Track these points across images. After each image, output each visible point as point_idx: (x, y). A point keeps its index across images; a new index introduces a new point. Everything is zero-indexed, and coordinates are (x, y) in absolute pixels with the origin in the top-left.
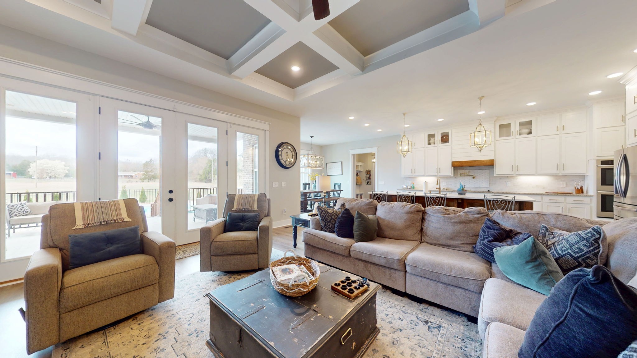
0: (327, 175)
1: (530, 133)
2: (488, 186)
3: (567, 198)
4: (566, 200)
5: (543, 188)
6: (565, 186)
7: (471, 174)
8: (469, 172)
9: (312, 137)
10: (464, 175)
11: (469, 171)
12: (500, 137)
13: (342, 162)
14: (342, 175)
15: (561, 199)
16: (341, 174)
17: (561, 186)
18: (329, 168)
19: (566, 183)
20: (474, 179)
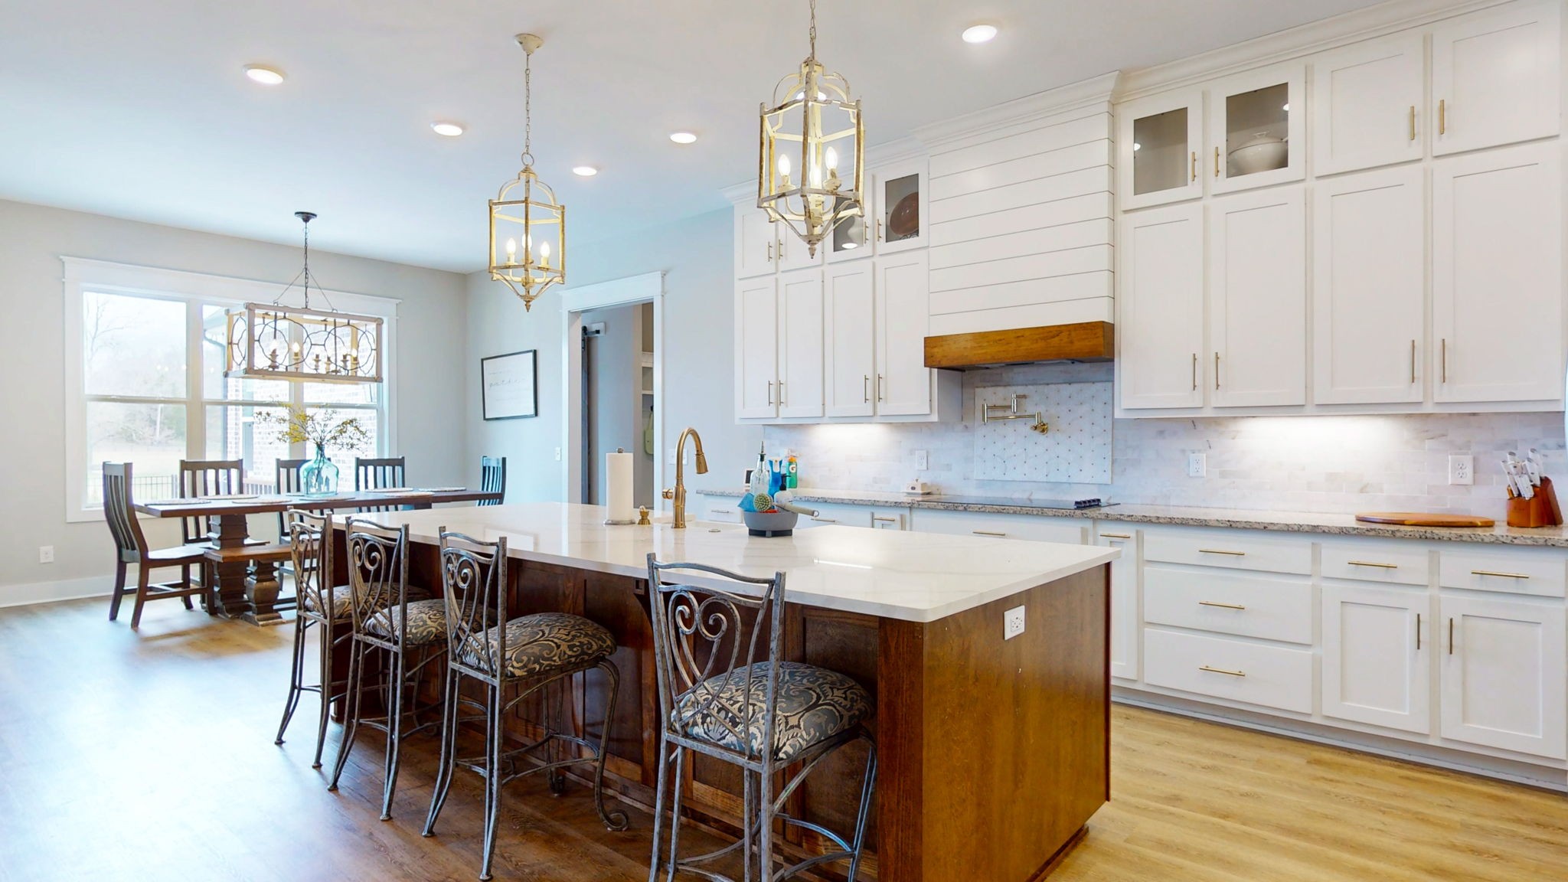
0: (485, 419)
1: (1282, 162)
2: (1106, 478)
3: (1442, 560)
4: (1434, 568)
5: (1362, 490)
6: (1468, 478)
7: (1031, 409)
8: (1024, 397)
9: (307, 217)
10: (999, 414)
11: (1021, 390)
12: (1138, 190)
13: (535, 352)
14: (535, 419)
15: (1410, 559)
16: (532, 412)
17: (1450, 483)
18: (491, 385)
19: (1475, 460)
20: (1041, 438)
